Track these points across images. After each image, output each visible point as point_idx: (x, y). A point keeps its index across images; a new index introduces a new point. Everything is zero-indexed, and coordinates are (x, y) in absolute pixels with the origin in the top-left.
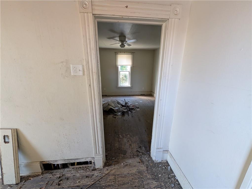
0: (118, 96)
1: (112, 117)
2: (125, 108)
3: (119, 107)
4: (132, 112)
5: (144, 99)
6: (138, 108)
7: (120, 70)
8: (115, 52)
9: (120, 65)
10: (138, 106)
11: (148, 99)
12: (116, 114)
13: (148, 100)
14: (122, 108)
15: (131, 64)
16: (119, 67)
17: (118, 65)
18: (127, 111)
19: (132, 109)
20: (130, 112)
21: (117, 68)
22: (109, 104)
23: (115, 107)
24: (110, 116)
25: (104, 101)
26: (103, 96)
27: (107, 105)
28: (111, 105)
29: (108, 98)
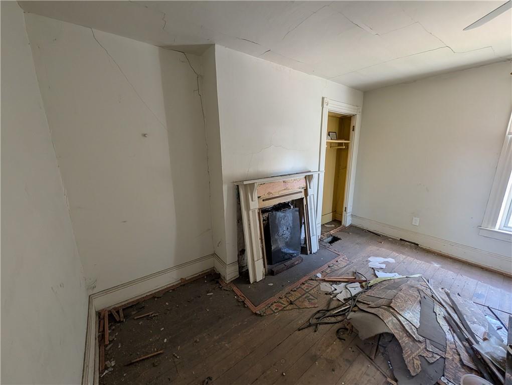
22: (392, 305)
23: (421, 339)
24: (364, 369)
25: (389, 269)
26: (403, 245)
27: (384, 302)
28: (401, 313)
29: (419, 262)
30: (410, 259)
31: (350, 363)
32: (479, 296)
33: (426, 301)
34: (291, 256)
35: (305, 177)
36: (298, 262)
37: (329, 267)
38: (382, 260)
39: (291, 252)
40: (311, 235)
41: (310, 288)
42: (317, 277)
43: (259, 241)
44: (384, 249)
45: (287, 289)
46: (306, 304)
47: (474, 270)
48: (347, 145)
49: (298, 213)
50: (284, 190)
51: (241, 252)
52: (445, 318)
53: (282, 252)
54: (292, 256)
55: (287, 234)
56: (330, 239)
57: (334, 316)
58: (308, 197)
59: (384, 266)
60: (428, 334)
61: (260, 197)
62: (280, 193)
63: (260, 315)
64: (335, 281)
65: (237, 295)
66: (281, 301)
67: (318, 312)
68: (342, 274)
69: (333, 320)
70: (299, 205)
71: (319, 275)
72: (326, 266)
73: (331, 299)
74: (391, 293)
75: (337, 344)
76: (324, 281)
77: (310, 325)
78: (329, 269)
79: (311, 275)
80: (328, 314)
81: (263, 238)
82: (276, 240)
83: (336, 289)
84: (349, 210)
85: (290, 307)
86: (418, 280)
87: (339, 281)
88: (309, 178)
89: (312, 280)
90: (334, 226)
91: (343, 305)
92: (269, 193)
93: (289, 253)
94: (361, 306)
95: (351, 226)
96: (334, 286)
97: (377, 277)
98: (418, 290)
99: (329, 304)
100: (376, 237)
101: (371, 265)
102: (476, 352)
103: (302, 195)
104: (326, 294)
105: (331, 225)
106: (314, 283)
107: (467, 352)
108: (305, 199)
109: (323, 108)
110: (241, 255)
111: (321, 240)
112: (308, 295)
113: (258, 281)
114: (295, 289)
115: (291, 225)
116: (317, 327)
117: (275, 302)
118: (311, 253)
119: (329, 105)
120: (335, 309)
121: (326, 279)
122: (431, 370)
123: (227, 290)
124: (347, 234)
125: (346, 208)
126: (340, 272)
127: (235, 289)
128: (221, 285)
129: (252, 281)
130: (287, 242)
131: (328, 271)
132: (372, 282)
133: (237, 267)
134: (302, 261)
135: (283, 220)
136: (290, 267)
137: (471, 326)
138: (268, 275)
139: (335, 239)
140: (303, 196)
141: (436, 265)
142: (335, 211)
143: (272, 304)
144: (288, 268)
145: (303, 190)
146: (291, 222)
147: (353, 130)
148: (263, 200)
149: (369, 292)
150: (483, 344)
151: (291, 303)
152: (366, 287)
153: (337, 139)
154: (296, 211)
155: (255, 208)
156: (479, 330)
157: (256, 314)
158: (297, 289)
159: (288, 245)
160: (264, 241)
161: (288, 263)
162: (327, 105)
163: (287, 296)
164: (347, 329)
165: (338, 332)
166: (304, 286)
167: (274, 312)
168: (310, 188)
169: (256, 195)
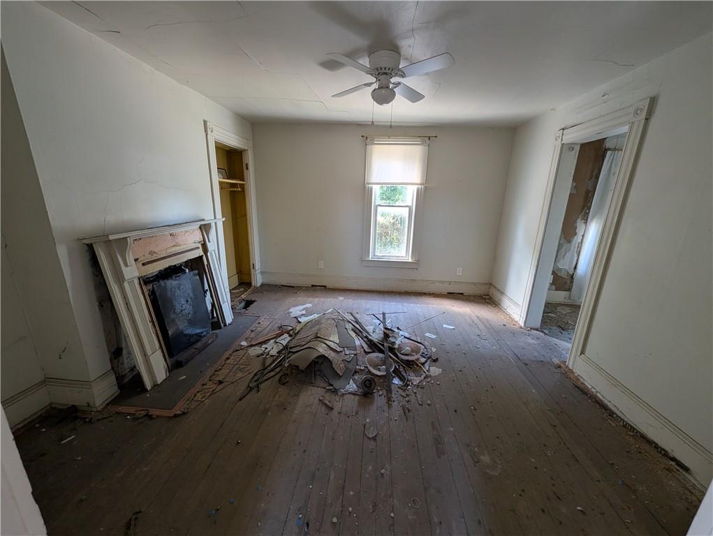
0: (364, 295)
1: (317, 400)
2: (381, 355)
3: (355, 349)
4: (406, 383)
5: (460, 314)
6: (435, 361)
7: (379, 202)
8: (362, 136)
9: (377, 184)
10: (434, 350)
11: (478, 317)
12: (337, 384)
13: (477, 321)
14: (367, 353)
15: (418, 181)
16: (377, 190)
17: (372, 182)
18: (385, 373)
19: (410, 364)
20: (396, 381)
21: (366, 194)
22: (318, 335)
23: (341, 349)
24: (309, 393)
25: (309, 313)
26: (315, 290)
27: (312, 337)
28: (326, 338)
29: (329, 300)
30: (322, 299)
31: (297, 395)
32: (367, 310)
33: (339, 323)
34: (199, 337)
35: (200, 228)
36: (212, 339)
37: (252, 331)
38: (302, 307)
39: (198, 331)
40: (221, 303)
41: (238, 359)
42: (242, 346)
43: (150, 325)
44: (301, 297)
45: (209, 372)
46: (239, 375)
47: (363, 294)
48: (242, 186)
49: (198, 277)
50: (174, 246)
51: (114, 353)
52: (352, 330)
53: (186, 335)
54: (201, 336)
55: (188, 308)
56: (243, 304)
57: (272, 370)
58: (208, 254)
59: (304, 312)
60: (345, 344)
61: (138, 259)
62: (168, 251)
63: (184, 413)
64: (263, 342)
65: (129, 414)
66: (205, 387)
67: (255, 375)
68: (268, 334)
69: (272, 374)
70: (198, 266)
71: (244, 343)
72: (248, 332)
73: (265, 359)
74: (315, 329)
75: (282, 389)
76: (252, 346)
77: (251, 389)
78: (253, 333)
79: (235, 346)
80: (266, 371)
81: (155, 320)
82: (173, 320)
83: (266, 348)
84: (258, 266)
85: (221, 387)
86: (331, 313)
87: (268, 340)
88: (205, 228)
89: (237, 350)
90: (242, 289)
91: (278, 357)
92: (151, 253)
93: (195, 334)
94: (293, 350)
95: (262, 285)
96: (264, 346)
97: (301, 322)
98: (334, 319)
99: (264, 363)
100: (291, 289)
101: (293, 315)
102: (371, 341)
103: (200, 252)
104: (258, 356)
105: (239, 289)
106: (242, 352)
107: (367, 344)
108: (204, 257)
109: (207, 135)
110: (115, 358)
111: (233, 308)
112: (238, 366)
113: (159, 383)
114: (220, 368)
115: (192, 295)
116: (258, 387)
117: (199, 392)
118: (225, 325)
119: (214, 132)
120: (271, 364)
121: (254, 343)
122: (350, 366)
123: (106, 418)
124: (260, 294)
125: (253, 265)
126: (266, 332)
127: (121, 409)
128: (86, 418)
129: (148, 385)
130: (190, 320)
131: (253, 335)
132: (298, 328)
133: (113, 378)
134: (217, 337)
135: (178, 291)
136: (203, 350)
137: (366, 328)
138: (172, 370)
139: (248, 303)
140: (202, 253)
141: (341, 298)
142: (241, 272)
143: (195, 395)
144: (200, 350)
145: (200, 246)
146: (190, 291)
147: (247, 169)
148: (143, 264)
149: (298, 337)
150: (373, 335)
151: (221, 382)
152: (293, 334)
153: (228, 179)
154: (195, 275)
155: (133, 276)
156: (370, 329)
157: (176, 416)
158: (222, 366)
159: (192, 323)
160: (156, 324)
161: (199, 345)
162: (212, 131)
163: (212, 378)
164: (287, 374)
165: (280, 380)
166: (230, 360)
167: (202, 402)
168: (209, 241)
169: (130, 258)
